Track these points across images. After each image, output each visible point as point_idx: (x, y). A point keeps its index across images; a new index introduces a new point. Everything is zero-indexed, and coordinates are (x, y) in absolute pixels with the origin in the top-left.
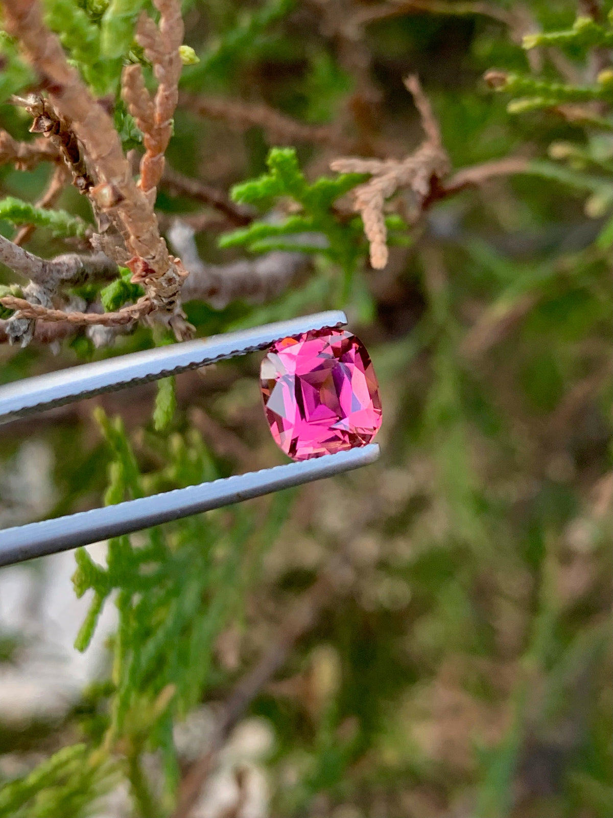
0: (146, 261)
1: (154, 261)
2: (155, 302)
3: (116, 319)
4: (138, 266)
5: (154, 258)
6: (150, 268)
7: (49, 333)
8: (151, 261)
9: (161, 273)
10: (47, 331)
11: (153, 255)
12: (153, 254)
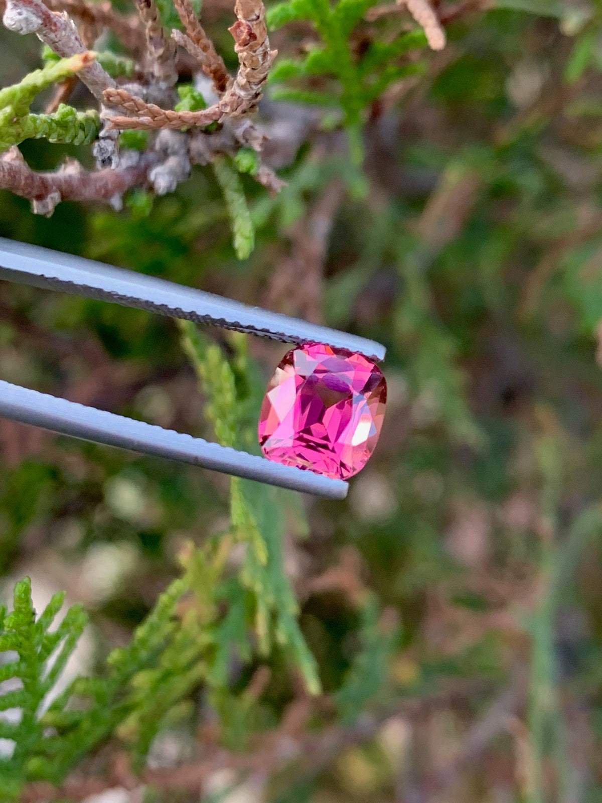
0: (249, 23)
1: (258, 21)
2: (242, 93)
3: (209, 114)
4: (242, 31)
5: (258, 17)
6: (253, 32)
7: (110, 186)
8: (255, 22)
9: (261, 42)
10: (107, 184)
11: (258, 14)
12: (257, 12)
